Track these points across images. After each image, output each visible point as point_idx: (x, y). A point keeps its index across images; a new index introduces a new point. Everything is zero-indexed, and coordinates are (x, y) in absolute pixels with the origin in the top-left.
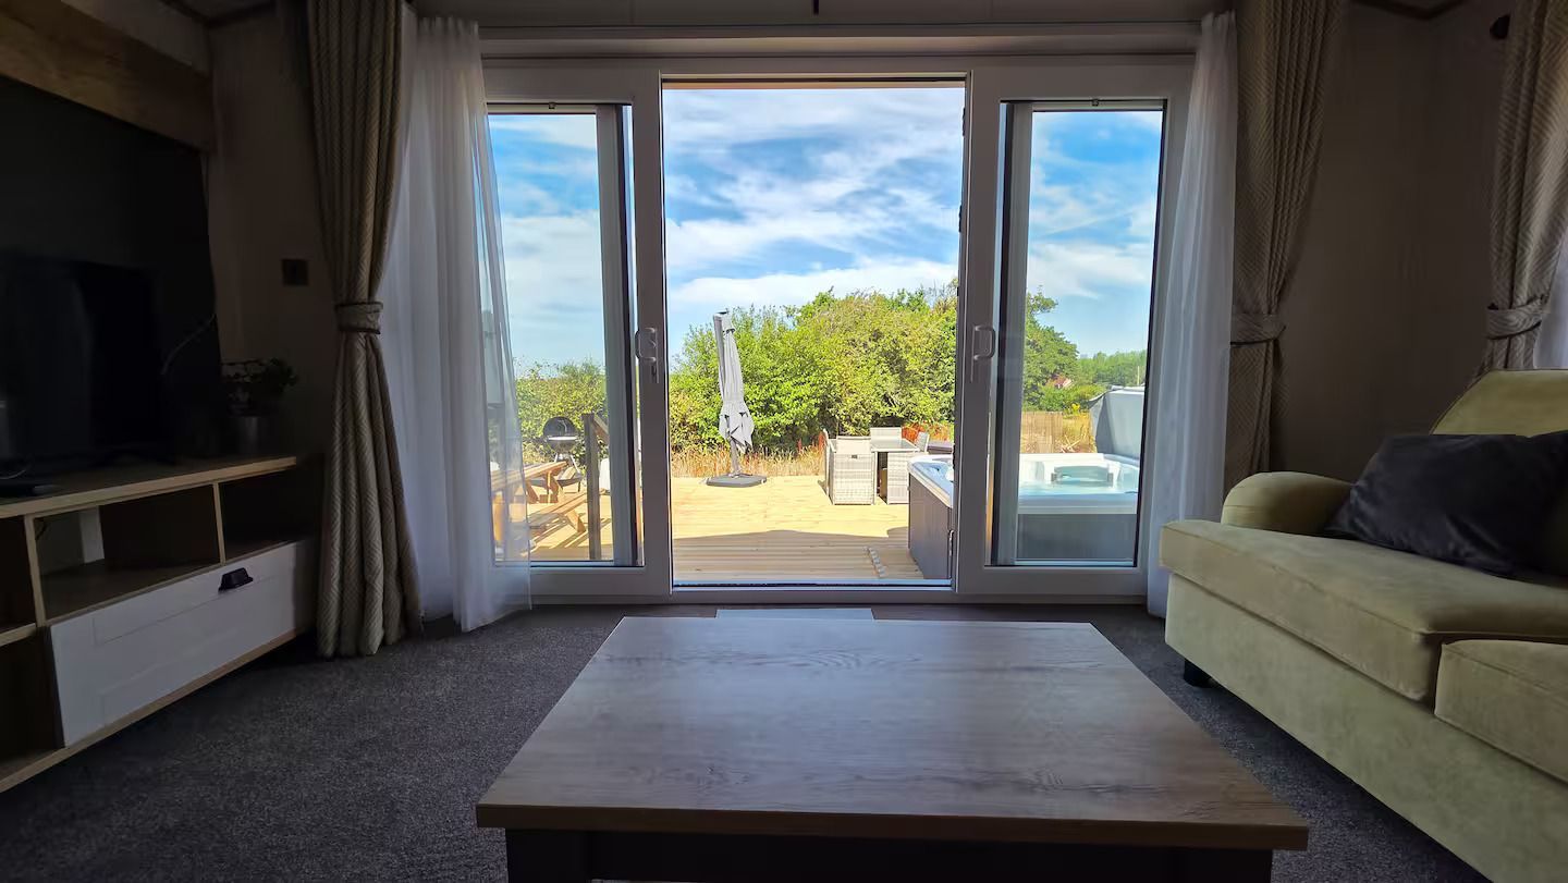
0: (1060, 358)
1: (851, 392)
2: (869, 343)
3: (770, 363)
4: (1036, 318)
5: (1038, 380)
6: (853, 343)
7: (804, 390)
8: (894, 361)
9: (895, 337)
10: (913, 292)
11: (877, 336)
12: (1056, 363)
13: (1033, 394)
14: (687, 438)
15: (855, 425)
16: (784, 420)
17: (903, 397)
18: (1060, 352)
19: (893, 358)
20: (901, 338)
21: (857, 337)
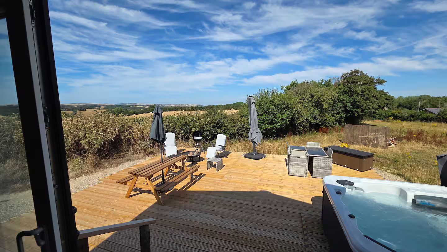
0: (386, 101)
1: (302, 116)
2: (309, 99)
3: (273, 107)
4: (376, 86)
5: (376, 109)
6: (303, 99)
7: (284, 117)
8: (318, 105)
9: (319, 97)
10: (326, 80)
11: (312, 96)
12: (385, 103)
13: (374, 115)
14: (244, 132)
15: (303, 127)
16: (277, 126)
17: (321, 117)
18: (386, 99)
19: (318, 104)
20: (321, 97)
21: (305, 97)
